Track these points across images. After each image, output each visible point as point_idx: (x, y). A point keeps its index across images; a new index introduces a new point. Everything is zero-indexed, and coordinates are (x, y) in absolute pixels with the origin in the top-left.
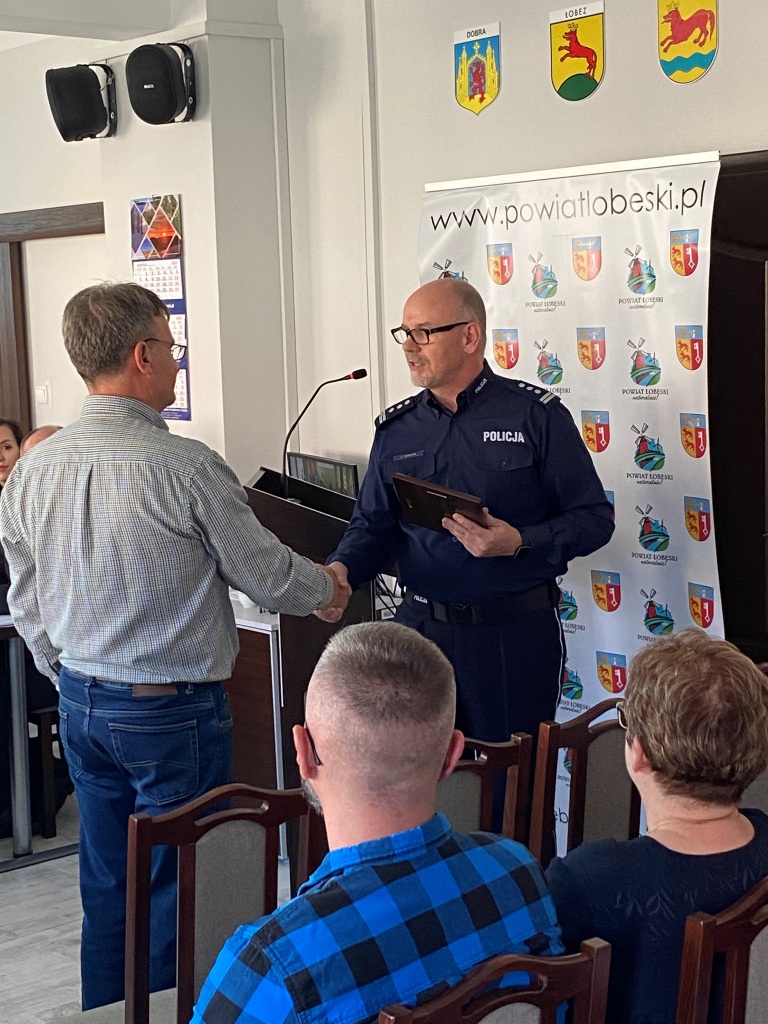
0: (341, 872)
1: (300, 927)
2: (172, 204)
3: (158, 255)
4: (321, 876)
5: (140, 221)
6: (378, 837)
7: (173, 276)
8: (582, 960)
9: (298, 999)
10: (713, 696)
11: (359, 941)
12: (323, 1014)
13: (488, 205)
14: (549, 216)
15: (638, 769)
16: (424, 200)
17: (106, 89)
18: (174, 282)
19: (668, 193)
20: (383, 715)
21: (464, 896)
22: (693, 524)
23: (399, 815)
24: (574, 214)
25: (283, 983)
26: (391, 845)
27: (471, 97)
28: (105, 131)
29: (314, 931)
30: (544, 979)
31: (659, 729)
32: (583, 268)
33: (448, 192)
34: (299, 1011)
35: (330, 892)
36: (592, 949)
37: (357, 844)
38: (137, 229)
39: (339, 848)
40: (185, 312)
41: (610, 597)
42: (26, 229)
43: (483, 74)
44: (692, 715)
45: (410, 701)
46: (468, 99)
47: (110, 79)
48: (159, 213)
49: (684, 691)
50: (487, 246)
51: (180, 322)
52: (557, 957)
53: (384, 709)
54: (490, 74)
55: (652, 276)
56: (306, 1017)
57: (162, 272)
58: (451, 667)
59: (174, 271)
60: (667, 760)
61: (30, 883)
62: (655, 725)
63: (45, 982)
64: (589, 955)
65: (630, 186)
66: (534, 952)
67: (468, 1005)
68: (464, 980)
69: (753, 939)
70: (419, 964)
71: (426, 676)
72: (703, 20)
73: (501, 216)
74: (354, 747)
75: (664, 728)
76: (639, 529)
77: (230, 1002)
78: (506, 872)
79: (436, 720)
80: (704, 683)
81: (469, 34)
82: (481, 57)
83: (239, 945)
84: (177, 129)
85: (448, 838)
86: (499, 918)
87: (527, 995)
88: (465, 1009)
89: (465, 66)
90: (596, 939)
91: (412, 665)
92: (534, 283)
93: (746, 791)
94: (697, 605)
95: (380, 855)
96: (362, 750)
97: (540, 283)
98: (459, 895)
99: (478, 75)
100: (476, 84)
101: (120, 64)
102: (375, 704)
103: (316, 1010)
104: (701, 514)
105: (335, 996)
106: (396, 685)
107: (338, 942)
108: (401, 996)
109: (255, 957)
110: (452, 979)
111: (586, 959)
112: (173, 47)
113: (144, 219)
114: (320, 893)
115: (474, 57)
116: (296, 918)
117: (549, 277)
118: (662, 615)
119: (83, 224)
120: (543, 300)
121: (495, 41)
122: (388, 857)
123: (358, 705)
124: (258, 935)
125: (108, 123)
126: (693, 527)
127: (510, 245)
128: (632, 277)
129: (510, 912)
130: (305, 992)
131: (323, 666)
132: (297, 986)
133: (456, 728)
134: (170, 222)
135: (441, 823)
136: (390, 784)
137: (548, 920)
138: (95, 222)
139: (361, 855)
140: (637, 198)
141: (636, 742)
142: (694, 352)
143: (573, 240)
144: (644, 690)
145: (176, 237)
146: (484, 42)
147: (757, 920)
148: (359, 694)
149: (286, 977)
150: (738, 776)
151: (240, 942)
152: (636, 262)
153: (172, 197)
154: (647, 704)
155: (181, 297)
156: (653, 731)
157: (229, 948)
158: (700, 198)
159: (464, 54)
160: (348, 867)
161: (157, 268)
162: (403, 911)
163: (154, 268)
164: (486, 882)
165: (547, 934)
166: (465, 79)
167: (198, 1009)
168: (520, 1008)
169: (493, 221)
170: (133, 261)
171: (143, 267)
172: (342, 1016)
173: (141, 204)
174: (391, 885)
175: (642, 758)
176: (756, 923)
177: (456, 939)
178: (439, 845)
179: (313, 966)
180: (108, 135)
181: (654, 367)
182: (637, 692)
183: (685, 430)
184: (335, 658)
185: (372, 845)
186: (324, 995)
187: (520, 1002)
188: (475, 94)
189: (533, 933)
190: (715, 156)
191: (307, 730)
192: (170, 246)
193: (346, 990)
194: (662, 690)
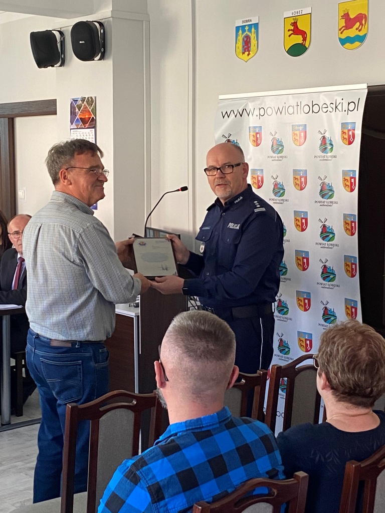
0: (176, 434)
1: (155, 461)
2: (91, 101)
3: (83, 126)
4: (166, 437)
5: (75, 109)
6: (195, 418)
7: (91, 137)
8: (294, 482)
9: (153, 497)
10: (363, 353)
11: (185, 469)
12: (166, 505)
13: (250, 107)
14: (281, 113)
15: (323, 388)
16: (218, 103)
17: (60, 43)
19: (341, 104)
20: (200, 357)
21: (237, 448)
22: (348, 269)
23: (206, 407)
24: (294, 113)
25: (146, 489)
26: (201, 421)
27: (243, 53)
28: (59, 64)
29: (162, 462)
30: (275, 491)
31: (336, 369)
32: (297, 140)
33: (230, 100)
34: (153, 503)
35: (170, 445)
36: (299, 477)
37: (185, 421)
38: (73, 113)
39: (176, 422)
41: (305, 304)
42: (16, 111)
43: (250, 42)
44: (352, 362)
45: (214, 350)
46: (241, 54)
47: (62, 38)
48: (84, 105)
49: (349, 350)
50: (249, 127)
52: (282, 481)
53: (201, 354)
54: (253, 42)
55: (331, 144)
56: (157, 506)
57: (85, 135)
58: (234, 334)
59: (91, 135)
60: (339, 384)
61: (10, 439)
62: (334, 366)
63: (17, 488)
64: (298, 480)
65: (322, 100)
66: (271, 478)
67: (237, 503)
68: (236, 490)
69: (378, 475)
70: (214, 481)
71: (222, 338)
72: (361, 18)
73: (257, 112)
74: (186, 373)
75: (338, 369)
76: (321, 271)
77: (120, 498)
78: (257, 437)
79: (226, 360)
80: (359, 346)
81: (243, 22)
82: (249, 33)
83: (124, 470)
84: (95, 64)
85: (230, 419)
86: (254, 460)
87: (267, 499)
88: (236, 505)
89: (241, 38)
90: (301, 472)
91: (215, 332)
92: (272, 146)
93: (377, 401)
94: (349, 310)
95: (196, 427)
96: (190, 374)
97: (275, 147)
98: (234, 448)
99: (247, 43)
100: (245, 47)
101: (68, 30)
102: (197, 351)
103: (162, 503)
104: (352, 264)
105: (172, 496)
106: (207, 341)
107: (174, 469)
108: (205, 497)
109: (132, 475)
110: (230, 490)
111: (296, 482)
112: (95, 23)
113: (77, 108)
114: (165, 444)
115: (245, 33)
116: (154, 457)
117: (280, 144)
118: (331, 314)
119: (45, 110)
120: (276, 155)
121: (256, 25)
122: (200, 428)
123: (188, 351)
124: (134, 464)
125: (60, 60)
126: (348, 271)
127: (261, 127)
128: (321, 145)
130: (157, 494)
131: (171, 332)
132: (153, 490)
133: (235, 364)
134: (90, 110)
135: (226, 412)
136: (203, 391)
137: (277, 462)
138: (52, 109)
139: (186, 426)
140: (325, 106)
141: (323, 375)
142: (351, 183)
143: (292, 125)
144: (329, 349)
145: (93, 118)
146: (250, 26)
147: (381, 465)
148: (189, 346)
149: (147, 486)
150: (374, 393)
151: (125, 468)
152: (324, 138)
153: (91, 98)
154: (330, 356)
156: (333, 369)
157: (120, 471)
158: (357, 107)
159: (240, 32)
160: (180, 432)
161: (83, 133)
162: (206, 454)
164: (248, 441)
165: (277, 469)
166: (240, 44)
167: (103, 501)
168: (263, 505)
169: (253, 115)
170: (71, 129)
171: (75, 132)
172: (175, 506)
173: (76, 101)
174: (200, 442)
175: (326, 383)
176: (380, 467)
177: (232, 470)
178: (225, 423)
179: (161, 481)
180: (60, 66)
181: (331, 190)
182: (325, 350)
183: (345, 222)
184: (177, 328)
185: (192, 422)
186: (166, 496)
187: (263, 502)
188: (245, 51)
189: (270, 468)
190: (365, 86)
191: (161, 363)
192: (90, 122)
193: (178, 493)
194: (338, 349)
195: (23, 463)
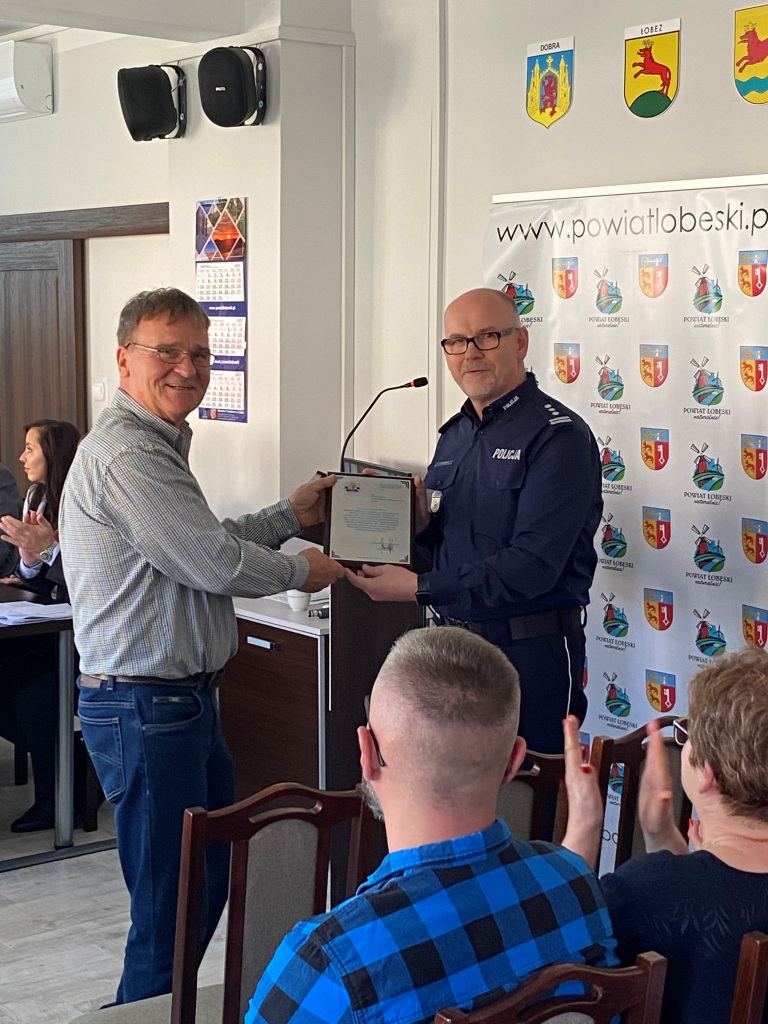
0: (401, 873)
1: (359, 926)
2: (238, 207)
3: (222, 257)
4: (381, 877)
5: (204, 222)
6: (439, 840)
7: (236, 279)
8: (636, 973)
9: (355, 996)
11: (418, 943)
12: (380, 1013)
13: (555, 218)
14: (617, 231)
16: (491, 211)
17: (176, 91)
18: (236, 284)
19: (739, 213)
20: (451, 718)
21: (523, 904)
22: (750, 546)
23: (461, 819)
24: (642, 231)
25: (341, 980)
26: (451, 848)
27: (542, 110)
28: (174, 133)
29: (373, 929)
30: (599, 990)
31: (735, 756)
32: (649, 285)
33: (515, 205)
34: (355, 1010)
35: (389, 893)
36: (648, 963)
37: (418, 846)
38: (201, 231)
39: (400, 849)
40: (246, 315)
41: (662, 615)
42: (91, 226)
43: (555, 88)
45: (477, 705)
46: (538, 112)
47: (181, 81)
48: (224, 215)
50: (553, 259)
51: (240, 325)
52: (611, 968)
53: (452, 712)
54: (563, 88)
55: (718, 295)
56: (363, 1016)
57: (224, 274)
58: (516, 673)
59: (236, 274)
61: (71, 876)
62: (730, 751)
63: (83, 974)
64: (645, 968)
65: (701, 204)
66: (590, 962)
70: (476, 968)
71: (493, 680)
73: (568, 229)
74: (421, 749)
76: (695, 548)
77: (288, 997)
78: (564, 882)
79: (502, 725)
81: (543, 48)
82: (554, 71)
83: (297, 941)
84: (246, 133)
85: (508, 846)
87: (582, 1005)
88: (519, 1016)
89: (537, 80)
90: (653, 953)
91: (479, 669)
92: (599, 298)
94: (751, 628)
95: (441, 859)
96: (429, 752)
97: (604, 298)
98: (518, 902)
99: (550, 89)
100: (547, 98)
101: (192, 66)
102: (442, 707)
103: (373, 1009)
104: (759, 536)
105: (392, 996)
106: (464, 687)
107: (397, 943)
108: (457, 1000)
109: (314, 954)
110: (508, 985)
111: (640, 972)
112: (248, 51)
113: (209, 221)
114: (380, 893)
115: (547, 71)
116: (356, 917)
117: (614, 292)
118: (715, 636)
119: (146, 224)
120: (606, 315)
121: (569, 55)
122: (449, 861)
123: (426, 707)
124: (316, 931)
125: (177, 124)
126: (749, 549)
127: (576, 259)
128: (698, 295)
129: (566, 922)
130: (363, 990)
132: (354, 984)
133: (519, 734)
134: (235, 225)
135: (502, 830)
136: (454, 786)
137: (604, 930)
138: (160, 222)
139: (421, 857)
140: (707, 217)
142: (758, 373)
143: (640, 256)
144: (717, 715)
145: (241, 239)
146: (557, 56)
148: (427, 696)
149: (344, 974)
151: (299, 938)
152: (704, 281)
153: (238, 200)
154: (721, 729)
155: (242, 300)
156: (728, 757)
157: (288, 943)
159: (537, 67)
160: (409, 868)
161: (220, 270)
162: (461, 913)
163: (217, 269)
164: (545, 889)
165: (602, 945)
166: (536, 92)
167: (254, 1003)
168: (576, 1018)
169: (560, 235)
170: (197, 262)
171: (205, 269)
172: (399, 1015)
173: (207, 206)
174: (449, 889)
177: (514, 946)
178: (499, 851)
179: (371, 965)
180: (177, 136)
181: (716, 387)
183: (745, 451)
184: (402, 661)
185: (433, 848)
186: (381, 995)
187: (575, 1011)
188: (546, 107)
189: (589, 943)
191: (371, 732)
192: (233, 248)
193: (405, 990)
195: (96, 925)
